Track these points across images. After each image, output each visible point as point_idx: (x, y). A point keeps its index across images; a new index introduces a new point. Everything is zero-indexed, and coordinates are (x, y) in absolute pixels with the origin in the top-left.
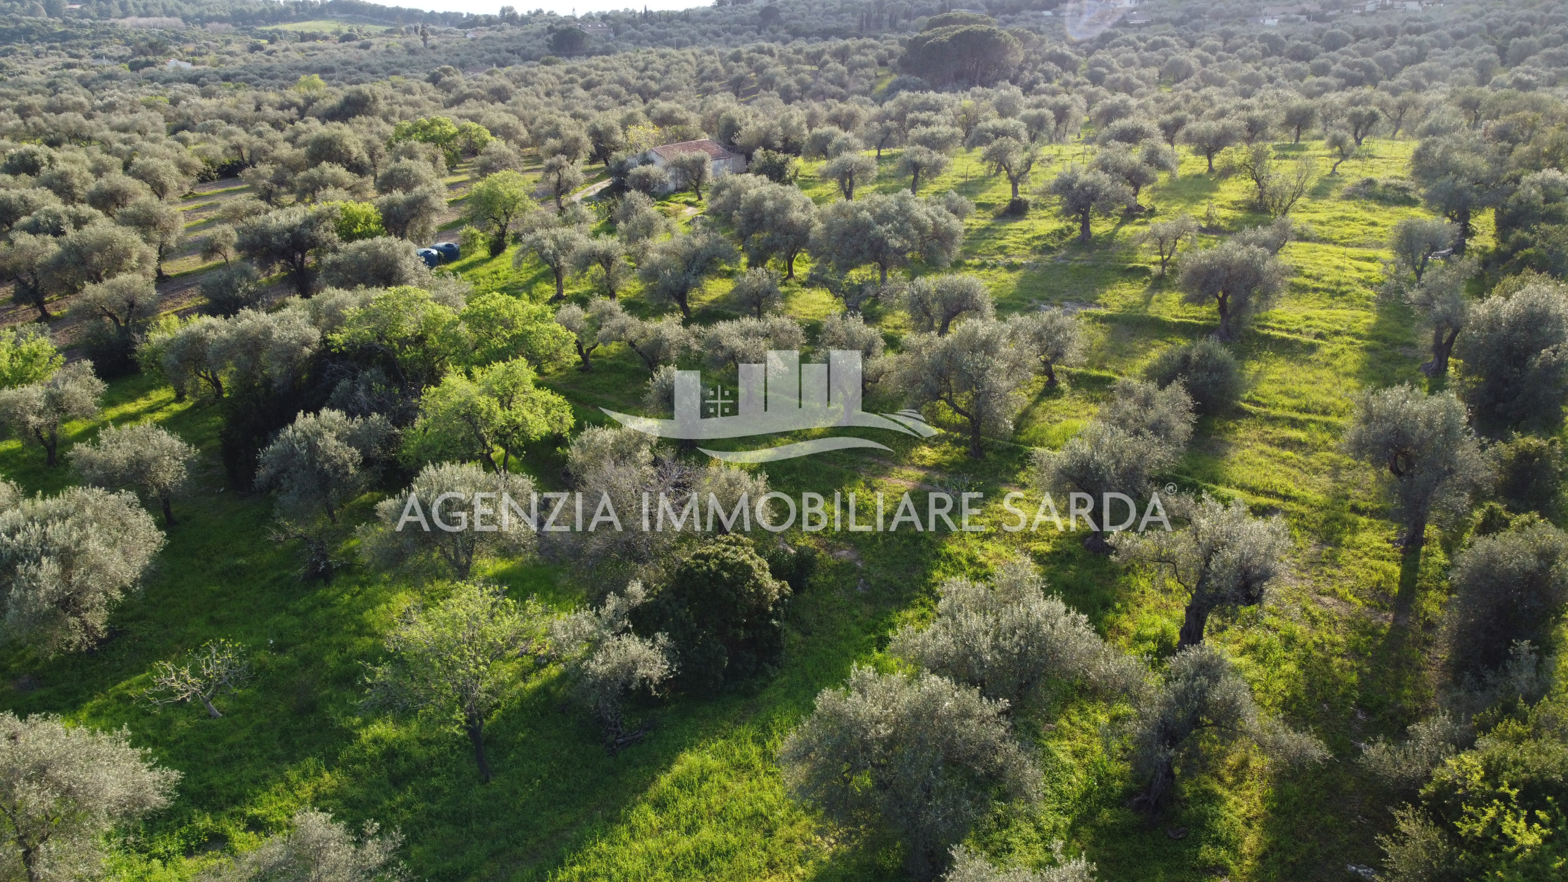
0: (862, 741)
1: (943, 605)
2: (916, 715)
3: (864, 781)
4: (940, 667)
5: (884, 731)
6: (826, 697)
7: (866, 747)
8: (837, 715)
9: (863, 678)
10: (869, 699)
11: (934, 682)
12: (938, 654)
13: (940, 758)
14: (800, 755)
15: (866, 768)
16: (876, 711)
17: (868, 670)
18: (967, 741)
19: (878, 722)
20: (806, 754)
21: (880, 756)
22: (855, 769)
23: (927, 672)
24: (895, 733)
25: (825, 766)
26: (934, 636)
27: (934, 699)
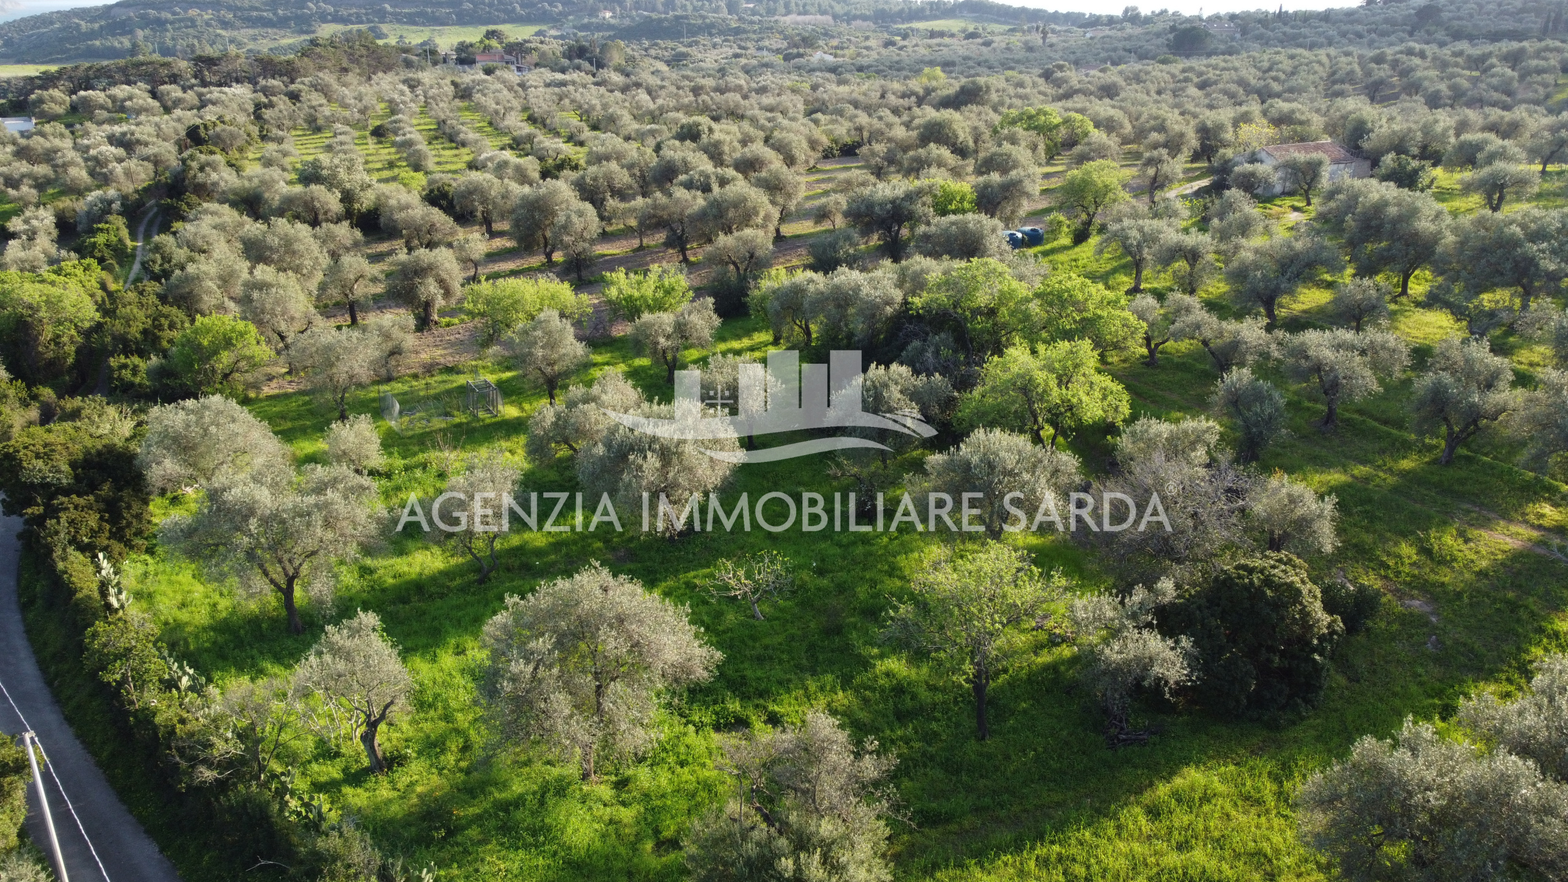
0: (1403, 804)
1: (1539, 680)
2: (1481, 795)
3: (1397, 852)
4: (1524, 749)
5: (1434, 799)
6: (1366, 746)
7: (1408, 812)
8: (1376, 769)
9: (1418, 735)
10: (1421, 761)
11: (1511, 763)
12: (1522, 734)
13: (1502, 851)
14: (1325, 801)
15: (1402, 837)
16: (1430, 775)
17: (1426, 730)
18: (1543, 842)
19: (1428, 789)
20: (1331, 801)
21: (1422, 827)
22: (1392, 835)
23: (1503, 750)
24: (1448, 806)
25: (1350, 820)
26: (1520, 713)
27: (1507, 781)
